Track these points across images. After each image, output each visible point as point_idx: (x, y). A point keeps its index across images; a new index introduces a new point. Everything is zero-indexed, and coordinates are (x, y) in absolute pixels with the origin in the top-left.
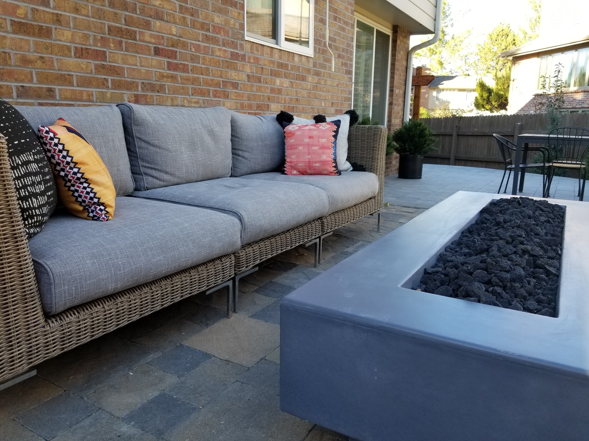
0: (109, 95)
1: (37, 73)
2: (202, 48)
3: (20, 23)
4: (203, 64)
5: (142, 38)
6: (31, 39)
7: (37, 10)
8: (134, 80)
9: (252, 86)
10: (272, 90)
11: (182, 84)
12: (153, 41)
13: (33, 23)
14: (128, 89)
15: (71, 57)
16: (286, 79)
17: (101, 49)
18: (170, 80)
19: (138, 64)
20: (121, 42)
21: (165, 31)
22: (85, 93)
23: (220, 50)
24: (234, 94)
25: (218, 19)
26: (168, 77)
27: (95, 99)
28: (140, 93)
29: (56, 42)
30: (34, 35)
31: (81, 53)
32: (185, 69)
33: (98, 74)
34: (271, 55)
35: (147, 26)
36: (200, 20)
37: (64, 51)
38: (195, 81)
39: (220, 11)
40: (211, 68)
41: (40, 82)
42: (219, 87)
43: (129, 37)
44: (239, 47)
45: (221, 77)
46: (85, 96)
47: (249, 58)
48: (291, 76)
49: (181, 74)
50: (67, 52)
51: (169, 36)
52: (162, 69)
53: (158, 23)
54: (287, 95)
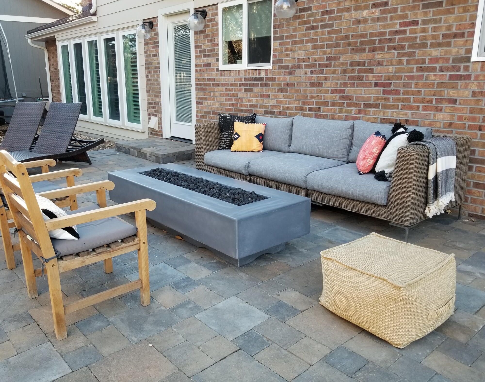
0: (344, 110)
2: (416, 77)
3: (313, 83)
4: (415, 87)
5: (367, 79)
7: (318, 76)
8: (359, 102)
9: (478, 101)
11: (394, 102)
12: (374, 79)
13: (317, 82)
14: (355, 107)
15: (329, 94)
17: (343, 88)
19: (362, 93)
20: (354, 83)
21: (383, 72)
23: (436, 75)
25: (436, 53)
26: (382, 99)
28: (362, 108)
29: (324, 88)
30: (317, 87)
31: (334, 91)
32: (397, 93)
33: (340, 100)
35: (371, 71)
36: (416, 58)
37: (327, 91)
38: (406, 100)
40: (423, 90)
42: (431, 103)
43: (359, 80)
44: (461, 69)
46: (333, 111)
47: (476, 77)
49: (393, 96)
50: (327, 92)
51: (387, 74)
52: (378, 95)
53: (379, 68)
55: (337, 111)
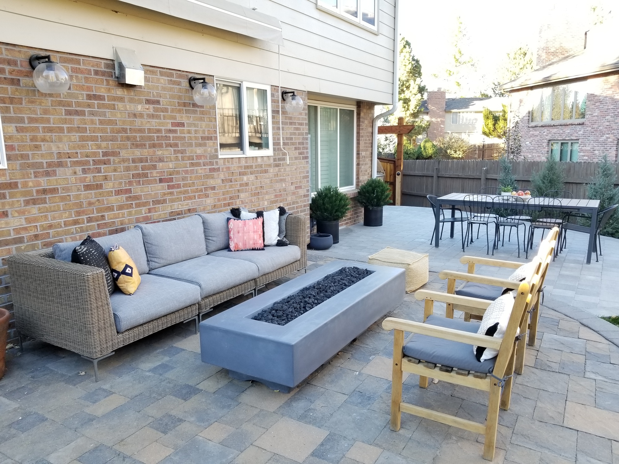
0: (133, 212)
1: (96, 209)
2: (189, 171)
3: (88, 185)
4: (190, 180)
5: (151, 175)
6: (93, 192)
7: (95, 176)
8: (147, 200)
9: (225, 186)
10: (241, 185)
11: (177, 196)
12: (158, 175)
13: (93, 183)
14: (144, 206)
15: (113, 196)
16: (252, 175)
17: (129, 188)
18: (169, 195)
19: (150, 191)
20: (140, 181)
21: (165, 168)
22: (120, 213)
23: (201, 169)
24: (213, 194)
25: (199, 151)
26: (168, 194)
27: (126, 216)
28: (152, 206)
29: (105, 190)
30: (94, 189)
31: (118, 192)
32: (179, 186)
33: (128, 202)
34: (239, 162)
35: (154, 167)
36: (187, 155)
37: (109, 194)
38: (186, 192)
39: (200, 145)
40: (196, 182)
41: (97, 213)
42: (202, 192)
43: (144, 177)
44: (215, 164)
45: (203, 185)
46: (121, 216)
47: (223, 169)
48: (256, 172)
49: (176, 190)
50: (111, 194)
51: (168, 170)
52: (164, 190)
53: (161, 164)
54: (253, 185)
55: (126, 214)
